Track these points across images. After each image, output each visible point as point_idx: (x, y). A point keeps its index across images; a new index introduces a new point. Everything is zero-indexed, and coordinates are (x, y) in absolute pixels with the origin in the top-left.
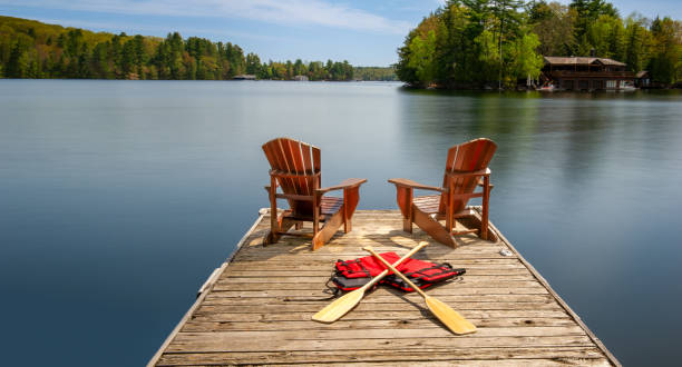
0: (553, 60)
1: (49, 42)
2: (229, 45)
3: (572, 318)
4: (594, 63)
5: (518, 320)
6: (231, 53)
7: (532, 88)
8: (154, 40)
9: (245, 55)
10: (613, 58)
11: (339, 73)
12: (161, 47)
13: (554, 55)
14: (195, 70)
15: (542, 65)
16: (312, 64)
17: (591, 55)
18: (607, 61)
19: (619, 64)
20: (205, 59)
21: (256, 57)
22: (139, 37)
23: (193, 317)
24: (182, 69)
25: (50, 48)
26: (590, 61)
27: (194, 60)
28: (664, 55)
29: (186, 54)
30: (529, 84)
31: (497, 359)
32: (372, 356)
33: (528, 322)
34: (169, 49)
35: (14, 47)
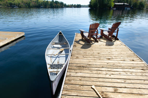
0: (116, 4)
1: (34, 2)
2: (61, 2)
3: (141, 60)
4: (123, 4)
5: (131, 60)
6: (62, 3)
7: (112, 9)
8: (50, 1)
9: (64, 4)
10: (127, 3)
11: (79, 6)
12: (51, 2)
13: (116, 3)
14: (56, 6)
15: (114, 4)
16: (75, 5)
17: (123, 3)
18: (126, 4)
19: (128, 4)
20: (58, 4)
21: (66, 4)
22: (47, 1)
23: (71, 56)
24: (55, 6)
25: (34, 3)
26: (122, 4)
27: (56, 4)
28: (136, 3)
29: (55, 4)
30: (111, 8)
31: (130, 69)
32: (106, 66)
33: (133, 60)
34: (52, 3)
35: (29, 3)
